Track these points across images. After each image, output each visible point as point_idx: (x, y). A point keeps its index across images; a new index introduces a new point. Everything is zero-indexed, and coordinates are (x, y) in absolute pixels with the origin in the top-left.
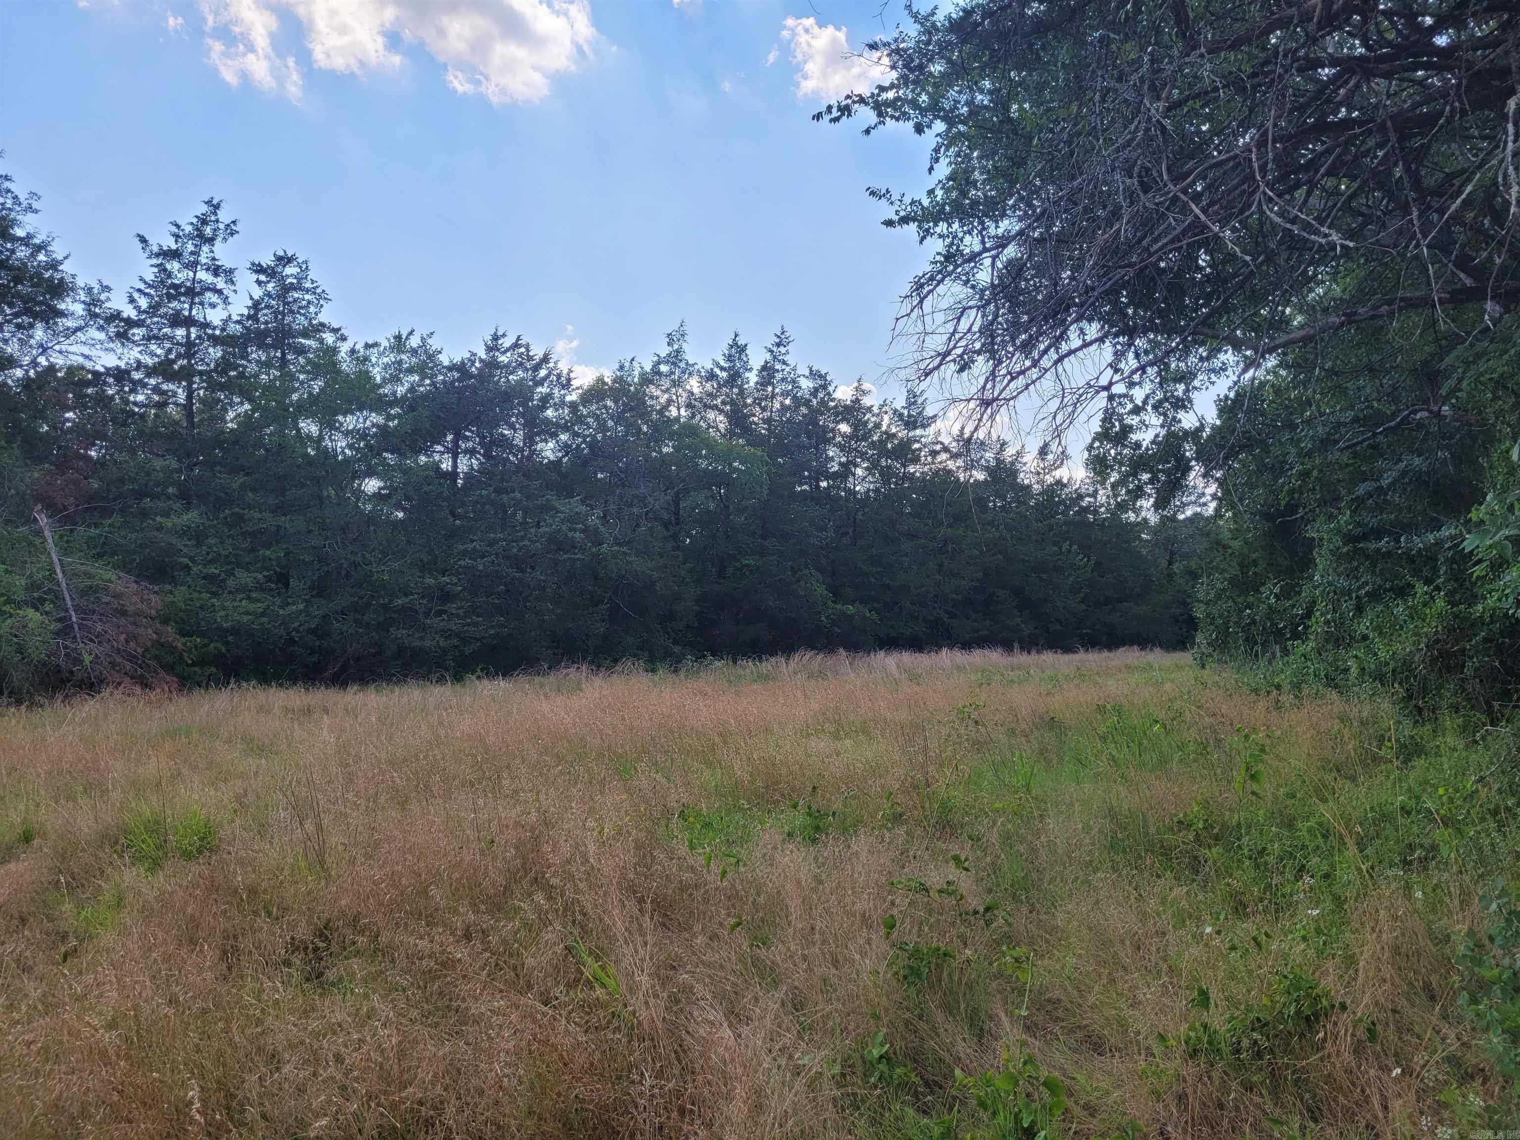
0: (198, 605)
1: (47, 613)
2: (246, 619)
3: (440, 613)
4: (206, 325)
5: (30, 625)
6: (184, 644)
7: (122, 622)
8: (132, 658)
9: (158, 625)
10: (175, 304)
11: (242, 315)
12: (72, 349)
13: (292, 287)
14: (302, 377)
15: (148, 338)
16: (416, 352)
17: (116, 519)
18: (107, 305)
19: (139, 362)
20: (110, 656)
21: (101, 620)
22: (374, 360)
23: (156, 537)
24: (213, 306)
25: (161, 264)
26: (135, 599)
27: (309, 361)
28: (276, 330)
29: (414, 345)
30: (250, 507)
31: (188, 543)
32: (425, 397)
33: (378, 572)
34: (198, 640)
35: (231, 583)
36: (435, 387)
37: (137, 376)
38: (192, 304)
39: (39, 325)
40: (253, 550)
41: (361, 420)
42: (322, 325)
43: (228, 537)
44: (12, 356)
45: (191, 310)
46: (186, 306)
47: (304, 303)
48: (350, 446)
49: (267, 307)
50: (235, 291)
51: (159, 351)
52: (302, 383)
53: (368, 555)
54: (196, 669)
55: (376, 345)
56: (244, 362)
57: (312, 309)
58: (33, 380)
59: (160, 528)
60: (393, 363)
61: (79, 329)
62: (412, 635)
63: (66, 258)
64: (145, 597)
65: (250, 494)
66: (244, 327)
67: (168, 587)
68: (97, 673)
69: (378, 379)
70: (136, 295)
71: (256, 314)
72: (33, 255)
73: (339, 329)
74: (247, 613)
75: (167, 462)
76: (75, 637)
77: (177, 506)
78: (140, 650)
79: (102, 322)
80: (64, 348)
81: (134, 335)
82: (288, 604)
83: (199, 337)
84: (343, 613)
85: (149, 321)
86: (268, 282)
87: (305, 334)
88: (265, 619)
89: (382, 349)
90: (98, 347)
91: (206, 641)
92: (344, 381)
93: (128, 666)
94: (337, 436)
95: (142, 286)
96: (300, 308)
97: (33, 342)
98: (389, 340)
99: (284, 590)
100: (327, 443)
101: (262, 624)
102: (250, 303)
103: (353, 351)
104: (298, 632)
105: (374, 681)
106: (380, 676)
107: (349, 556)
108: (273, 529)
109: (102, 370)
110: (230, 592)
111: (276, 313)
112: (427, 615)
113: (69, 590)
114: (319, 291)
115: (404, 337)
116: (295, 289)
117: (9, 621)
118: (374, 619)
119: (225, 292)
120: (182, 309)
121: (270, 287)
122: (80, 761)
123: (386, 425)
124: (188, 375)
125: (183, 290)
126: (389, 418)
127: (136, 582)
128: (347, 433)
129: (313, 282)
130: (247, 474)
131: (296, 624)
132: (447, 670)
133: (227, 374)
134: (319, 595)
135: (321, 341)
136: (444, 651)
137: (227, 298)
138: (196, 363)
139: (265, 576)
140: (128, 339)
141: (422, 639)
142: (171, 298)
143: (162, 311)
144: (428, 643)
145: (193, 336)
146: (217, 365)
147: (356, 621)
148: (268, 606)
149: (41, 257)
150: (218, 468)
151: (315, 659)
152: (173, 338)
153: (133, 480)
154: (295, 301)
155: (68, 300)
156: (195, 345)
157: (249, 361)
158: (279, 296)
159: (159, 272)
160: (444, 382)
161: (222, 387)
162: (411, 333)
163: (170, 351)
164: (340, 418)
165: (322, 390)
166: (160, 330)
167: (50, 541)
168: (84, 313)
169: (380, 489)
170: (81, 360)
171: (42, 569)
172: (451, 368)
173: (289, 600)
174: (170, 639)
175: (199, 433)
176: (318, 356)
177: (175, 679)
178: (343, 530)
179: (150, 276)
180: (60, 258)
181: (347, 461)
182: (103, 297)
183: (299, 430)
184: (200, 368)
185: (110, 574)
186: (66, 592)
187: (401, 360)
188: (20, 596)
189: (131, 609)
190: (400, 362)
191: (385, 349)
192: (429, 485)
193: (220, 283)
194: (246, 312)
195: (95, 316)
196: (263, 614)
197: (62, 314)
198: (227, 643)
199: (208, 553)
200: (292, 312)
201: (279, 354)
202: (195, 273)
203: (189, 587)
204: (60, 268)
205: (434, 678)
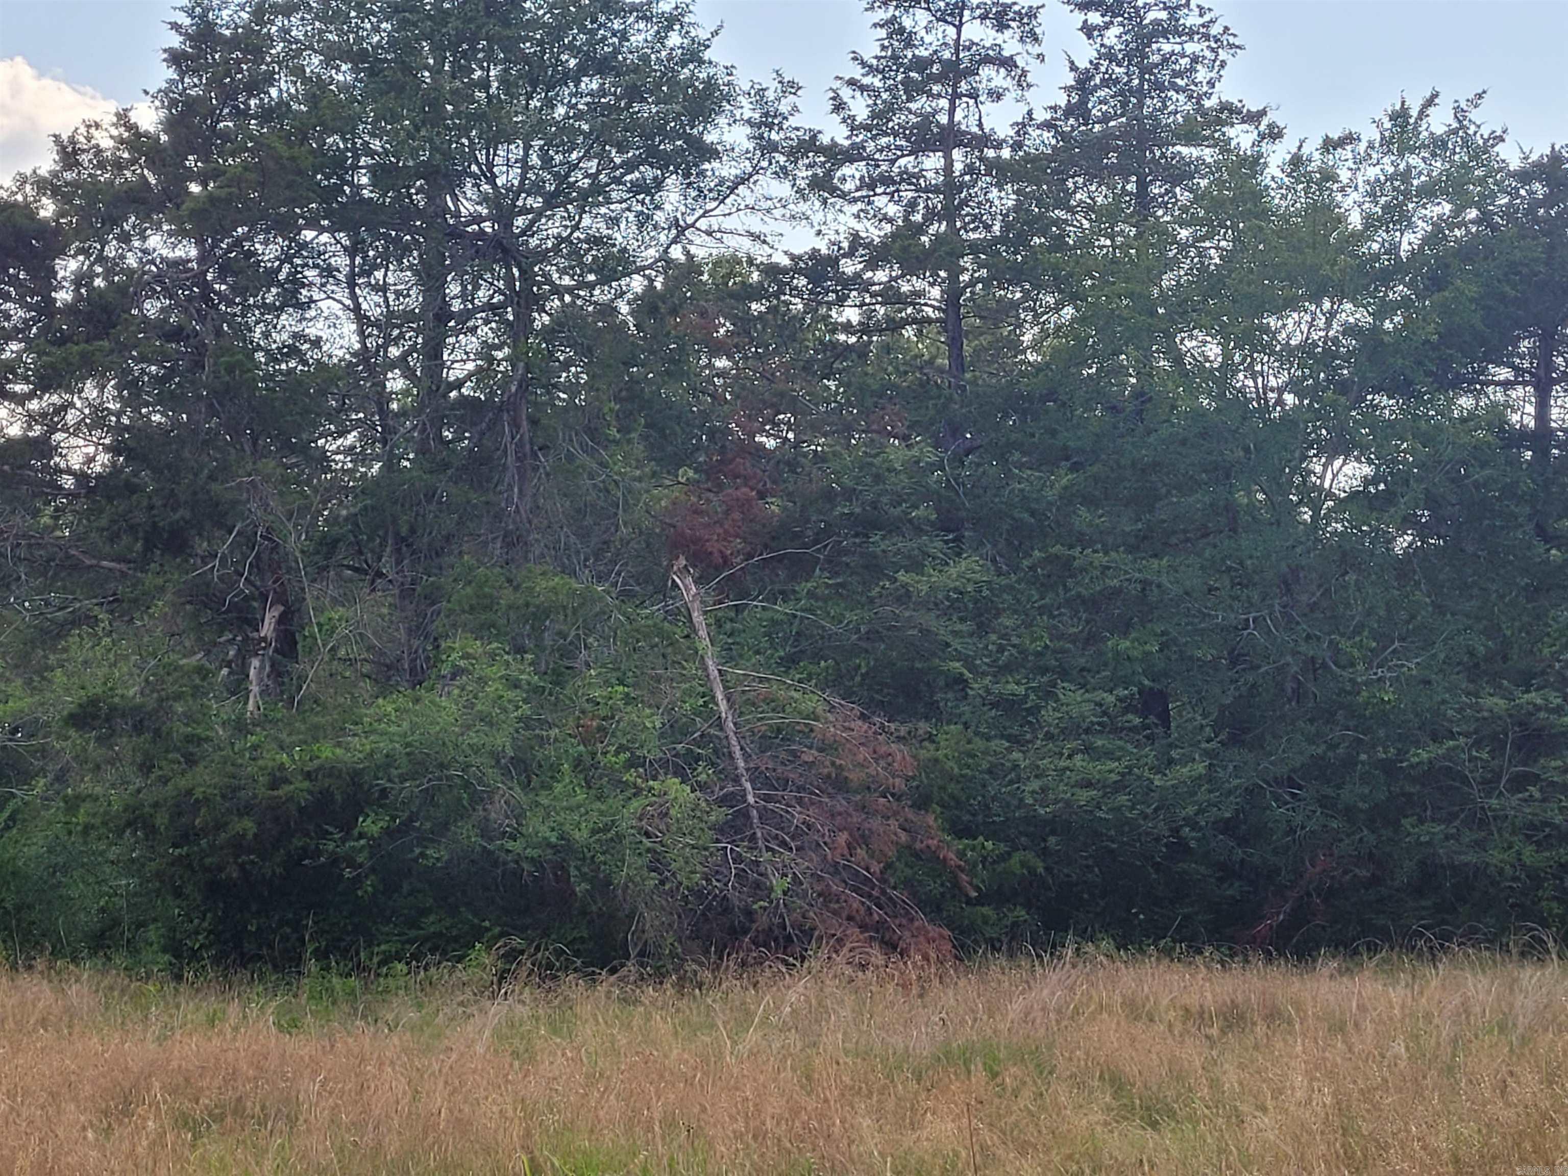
0: (985, 766)
1: (702, 787)
2: (1084, 796)
3: (1519, 783)
4: (984, 140)
5: (672, 812)
6: (961, 854)
7: (840, 804)
8: (861, 885)
9: (910, 814)
10: (920, 103)
11: (1054, 108)
12: (729, 223)
13: (1162, 31)
14: (1184, 233)
15: (869, 184)
16: (1444, 144)
17: (820, 579)
18: (793, 121)
19: (855, 238)
20: (820, 879)
21: (800, 801)
22: (1344, 175)
23: (897, 618)
24: (996, 95)
25: (893, 20)
26: (864, 753)
27: (1199, 198)
28: (1125, 133)
29: (1439, 130)
30: (1082, 540)
31: (958, 627)
32: (1465, 252)
33: (1367, 683)
34: (989, 845)
35: (1049, 715)
36: (1494, 228)
37: (849, 267)
38: (955, 96)
39: (672, 181)
40: (1091, 639)
41: (1321, 322)
42: (1226, 107)
43: (1041, 610)
44: (624, 250)
45: (952, 112)
46: (944, 103)
47: (1184, 62)
48: (1294, 386)
49: (1105, 83)
50: (1041, 57)
51: (892, 210)
52: (1183, 247)
53: (1344, 644)
54: (985, 910)
55: (1349, 139)
56: (1061, 214)
57: (1202, 74)
58: (662, 297)
59: (904, 596)
60: (1391, 178)
61: (743, 180)
62: (1456, 837)
63: (715, 33)
64: (883, 749)
65: (1083, 511)
66: (1061, 135)
67: (924, 727)
68: (796, 915)
69: (1355, 220)
70: (846, 93)
71: (1083, 102)
72: (661, 38)
73: (1263, 113)
74: (1088, 784)
75: (915, 452)
76: (753, 838)
77: (936, 546)
78: (876, 867)
79: (782, 159)
80: (715, 223)
81: (843, 179)
82: (1171, 762)
83: (970, 169)
84: (1292, 784)
85: (871, 146)
86: (1107, 26)
87: (1190, 136)
88: (1123, 799)
89: (1362, 147)
90: (777, 213)
91: (1003, 847)
92: (1278, 233)
93: (856, 900)
94: (1264, 362)
95: (857, 72)
96: (1176, 74)
97: (659, 217)
98: (1378, 124)
99: (1160, 730)
100: (1241, 379)
101: (1119, 809)
102: (1070, 79)
103: (1296, 161)
104: (1194, 826)
105: (1373, 949)
106: (1386, 936)
107: (1303, 648)
108: (1134, 589)
109: (785, 261)
110: (1049, 737)
111: (1123, 94)
112: (1489, 785)
113: (740, 737)
114: (1215, 30)
115: (1414, 113)
116: (1165, 34)
117: (635, 804)
118: (1363, 798)
119: (1020, 62)
120: (935, 112)
121: (1112, 36)
122: (797, 1114)
123: (1376, 330)
124: (950, 254)
125: (935, 69)
126: (1384, 310)
127: (863, 717)
128: (1288, 354)
129: (1202, 11)
130: (1075, 468)
131: (1191, 810)
132: (1544, 924)
133: (1027, 244)
134: (1235, 740)
135: (1224, 146)
136: (1535, 878)
137: (1024, 73)
138: (964, 227)
139: (1120, 700)
140: (833, 191)
141: (1480, 845)
142: (913, 89)
143: (899, 119)
144: (1495, 857)
145: (958, 167)
146: (1007, 227)
147: (1324, 802)
148: (1130, 768)
149: (674, 39)
150: (1017, 455)
151: (1233, 890)
152: (920, 175)
153: (849, 494)
154: (1165, 60)
155: (722, 121)
156: (962, 186)
157: (1071, 210)
158: (1129, 56)
159: (890, 36)
160: (1509, 212)
161: (1016, 275)
162: (1430, 102)
163: (912, 205)
164: (1272, 322)
165: (1227, 258)
166: (893, 162)
167: (703, 633)
168: (751, 146)
169: (1366, 481)
170: (745, 245)
171: (689, 693)
172: (1525, 176)
173: (1174, 754)
174: (933, 843)
175: (974, 382)
176: (1220, 183)
177: (947, 932)
178: (1287, 585)
179: (871, 51)
180: (703, 35)
181: (1290, 420)
182: (784, 108)
183: (1178, 359)
184: (973, 236)
185: (812, 702)
186: (734, 741)
187: (1409, 168)
188: (652, 751)
189: (855, 776)
190: (1406, 176)
191: (1371, 146)
192: (1483, 465)
193: (1010, 43)
194: (1062, 100)
195: (773, 147)
196: (1119, 787)
197: (712, 153)
198: (1044, 853)
199: (1001, 649)
200: (1159, 87)
201: (1131, 187)
202: (959, 28)
203: (966, 726)
204: (707, 55)
205: (1514, 942)
